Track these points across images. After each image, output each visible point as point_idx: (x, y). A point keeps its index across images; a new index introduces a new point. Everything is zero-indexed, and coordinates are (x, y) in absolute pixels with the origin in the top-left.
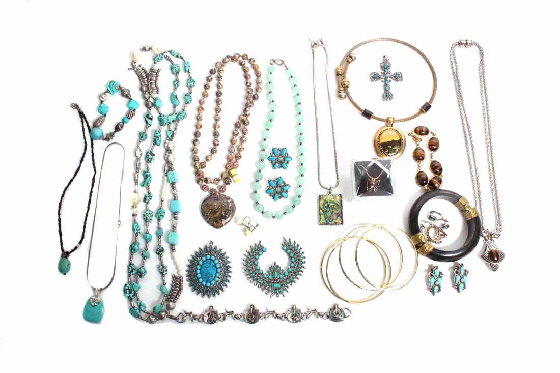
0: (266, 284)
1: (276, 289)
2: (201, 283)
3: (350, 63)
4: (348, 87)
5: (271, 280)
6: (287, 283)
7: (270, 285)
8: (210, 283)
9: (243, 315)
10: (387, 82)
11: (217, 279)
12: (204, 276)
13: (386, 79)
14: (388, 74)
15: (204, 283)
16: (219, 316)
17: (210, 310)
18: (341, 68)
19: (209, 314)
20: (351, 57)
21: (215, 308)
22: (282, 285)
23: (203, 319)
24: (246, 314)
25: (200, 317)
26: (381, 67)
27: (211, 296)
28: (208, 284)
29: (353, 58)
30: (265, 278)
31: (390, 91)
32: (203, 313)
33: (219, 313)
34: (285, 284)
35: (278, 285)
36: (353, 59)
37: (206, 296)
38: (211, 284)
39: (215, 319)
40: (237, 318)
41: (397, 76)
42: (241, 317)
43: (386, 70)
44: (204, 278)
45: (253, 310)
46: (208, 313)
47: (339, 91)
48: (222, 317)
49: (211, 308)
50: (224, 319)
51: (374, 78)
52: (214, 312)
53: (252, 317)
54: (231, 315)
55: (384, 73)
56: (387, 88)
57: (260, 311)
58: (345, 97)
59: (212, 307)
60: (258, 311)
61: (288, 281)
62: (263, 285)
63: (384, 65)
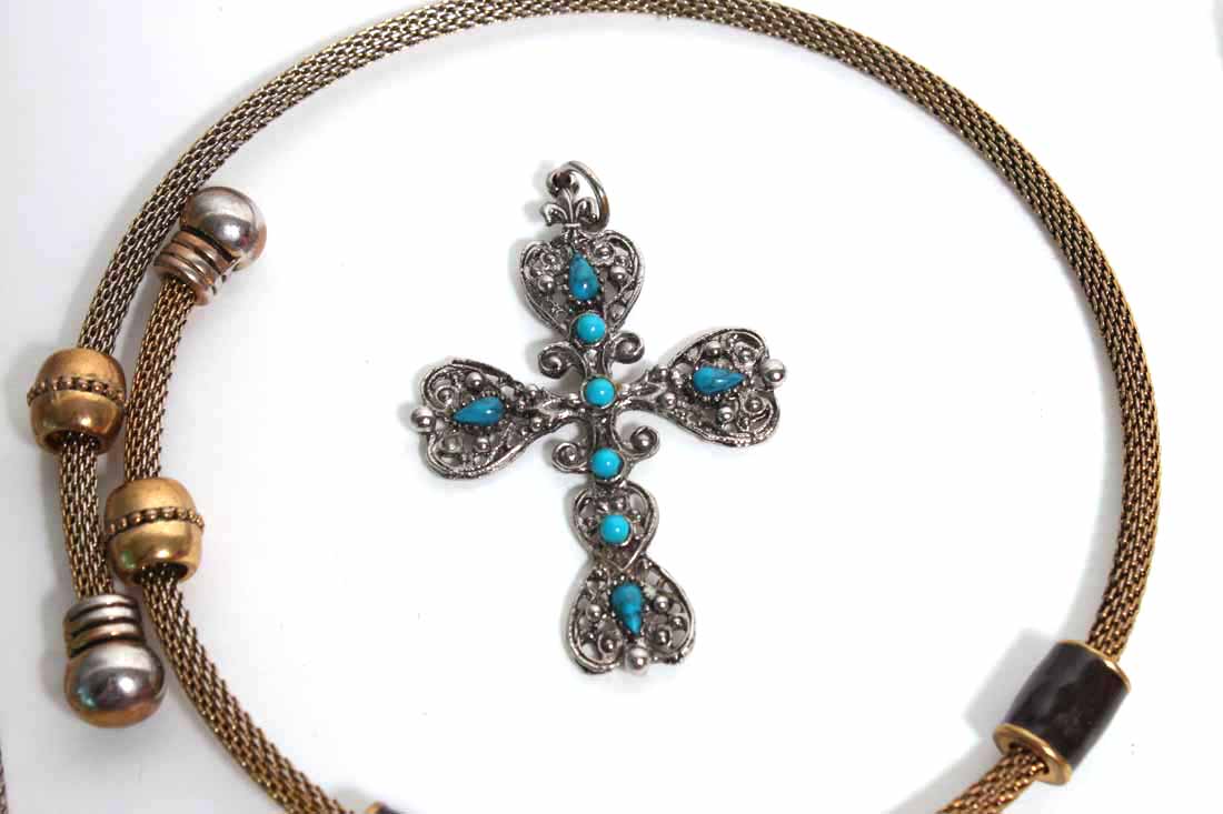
3: (194, 295)
4: (179, 571)
10: (608, 459)
13: (597, 432)
14: (618, 370)
18: (89, 366)
20: (207, 230)
26: (537, 298)
29: (232, 232)
31: (652, 552)
36: (226, 254)
41: (714, 374)
43: (593, 323)
47: (82, 634)
51: (472, 430)
55: (574, 355)
56: (618, 527)
58: (150, 691)
63: (567, 276)
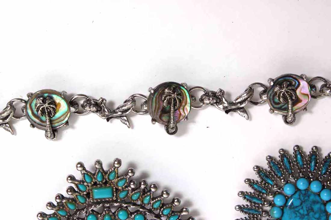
0: (135, 197)
1: (105, 183)
2: (323, 188)
5: (120, 207)
6: (74, 201)
7: (122, 195)
8: (297, 190)
9: (197, 103)
11: (279, 201)
12: (316, 207)
15: (315, 187)
16: (265, 97)
17: (294, 114)
19: (297, 101)
21: (278, 118)
22: (88, 195)
23: (312, 87)
24: (188, 107)
25: (322, 91)
27: (291, 152)
28: (302, 185)
30: (137, 212)
32: (314, 104)
33: (267, 107)
34: (81, 200)
35: (99, 194)
37: (307, 150)
38: (295, 185)
39: (277, 89)
40: (214, 94)
42: (202, 100)
44: (315, 202)
45: (169, 122)
46: (300, 105)
48: (256, 95)
49: (289, 119)
50: (250, 90)
52: (280, 109)
53: (169, 103)
54: (231, 104)
57: (149, 117)
59: (286, 122)
60: (154, 120)
61: (71, 207)
62: (144, 192)
